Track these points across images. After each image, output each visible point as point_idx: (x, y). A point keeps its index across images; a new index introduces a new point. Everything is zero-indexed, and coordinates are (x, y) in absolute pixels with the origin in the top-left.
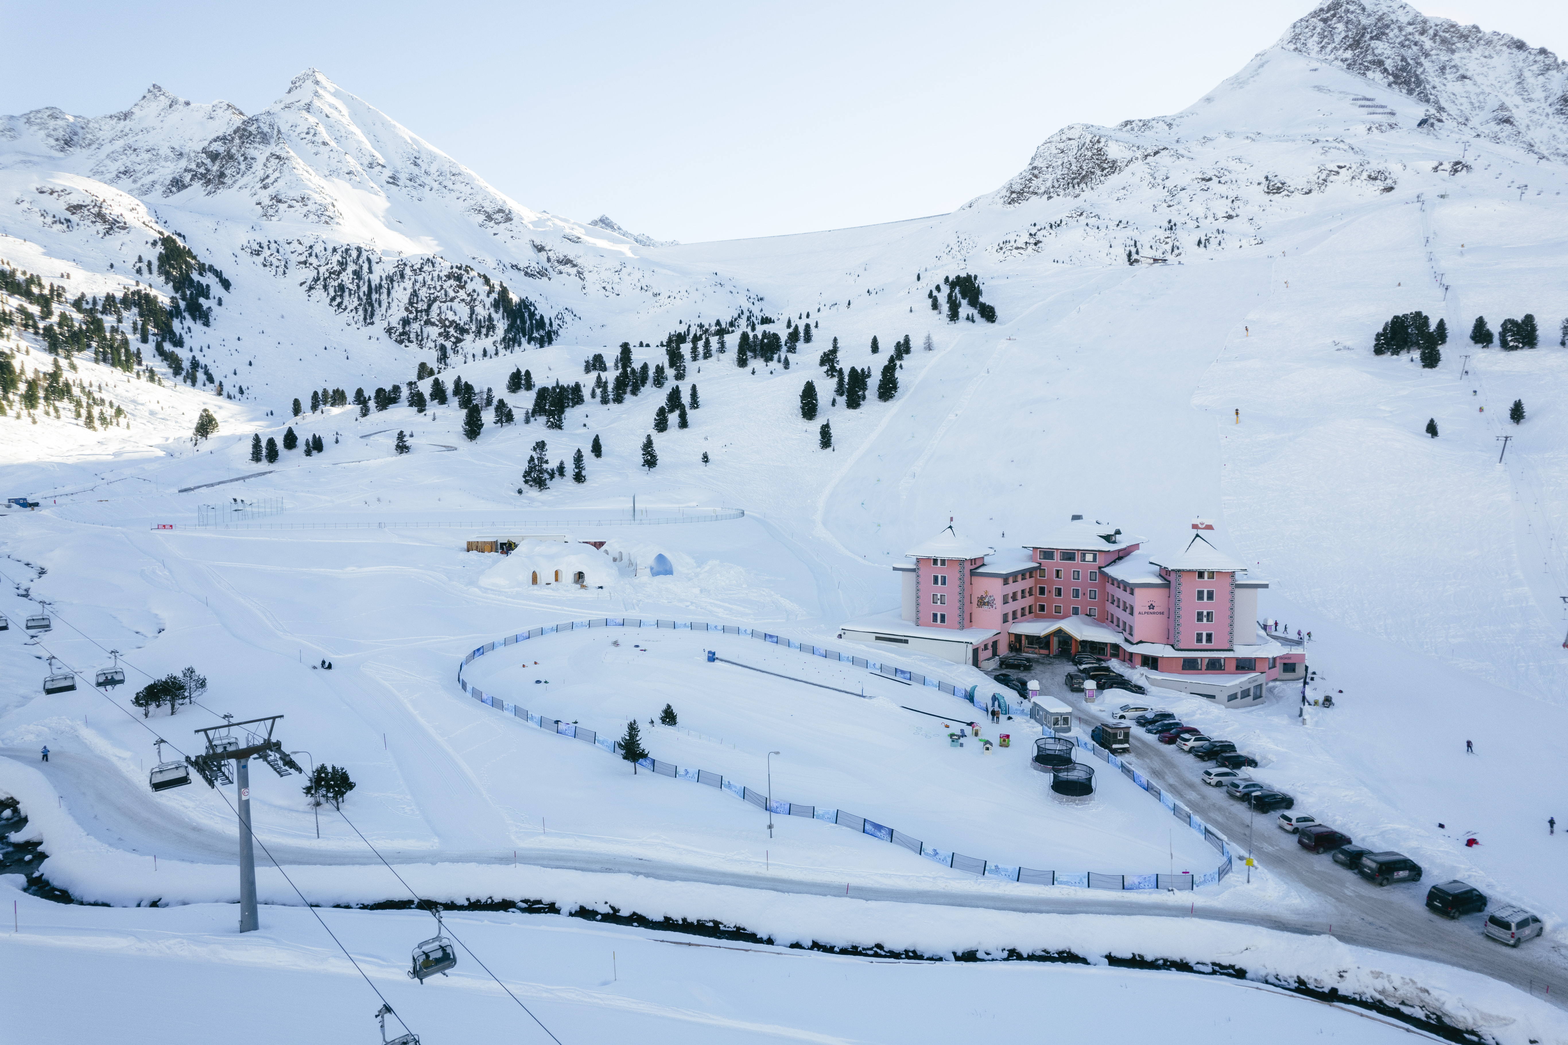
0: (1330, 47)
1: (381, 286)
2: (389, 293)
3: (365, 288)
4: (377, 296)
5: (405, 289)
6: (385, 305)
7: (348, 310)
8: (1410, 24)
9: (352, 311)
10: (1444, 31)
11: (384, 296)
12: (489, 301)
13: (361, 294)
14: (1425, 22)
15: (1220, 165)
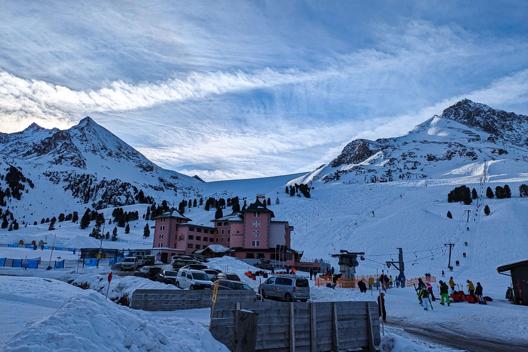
0: (458, 118)
1: (94, 189)
2: (96, 192)
3: (87, 190)
4: (92, 193)
5: (103, 191)
6: (94, 195)
7: (79, 197)
8: (488, 111)
9: (80, 198)
10: (501, 114)
11: (94, 193)
12: (134, 196)
13: (85, 192)
14: (494, 111)
15: (410, 151)
